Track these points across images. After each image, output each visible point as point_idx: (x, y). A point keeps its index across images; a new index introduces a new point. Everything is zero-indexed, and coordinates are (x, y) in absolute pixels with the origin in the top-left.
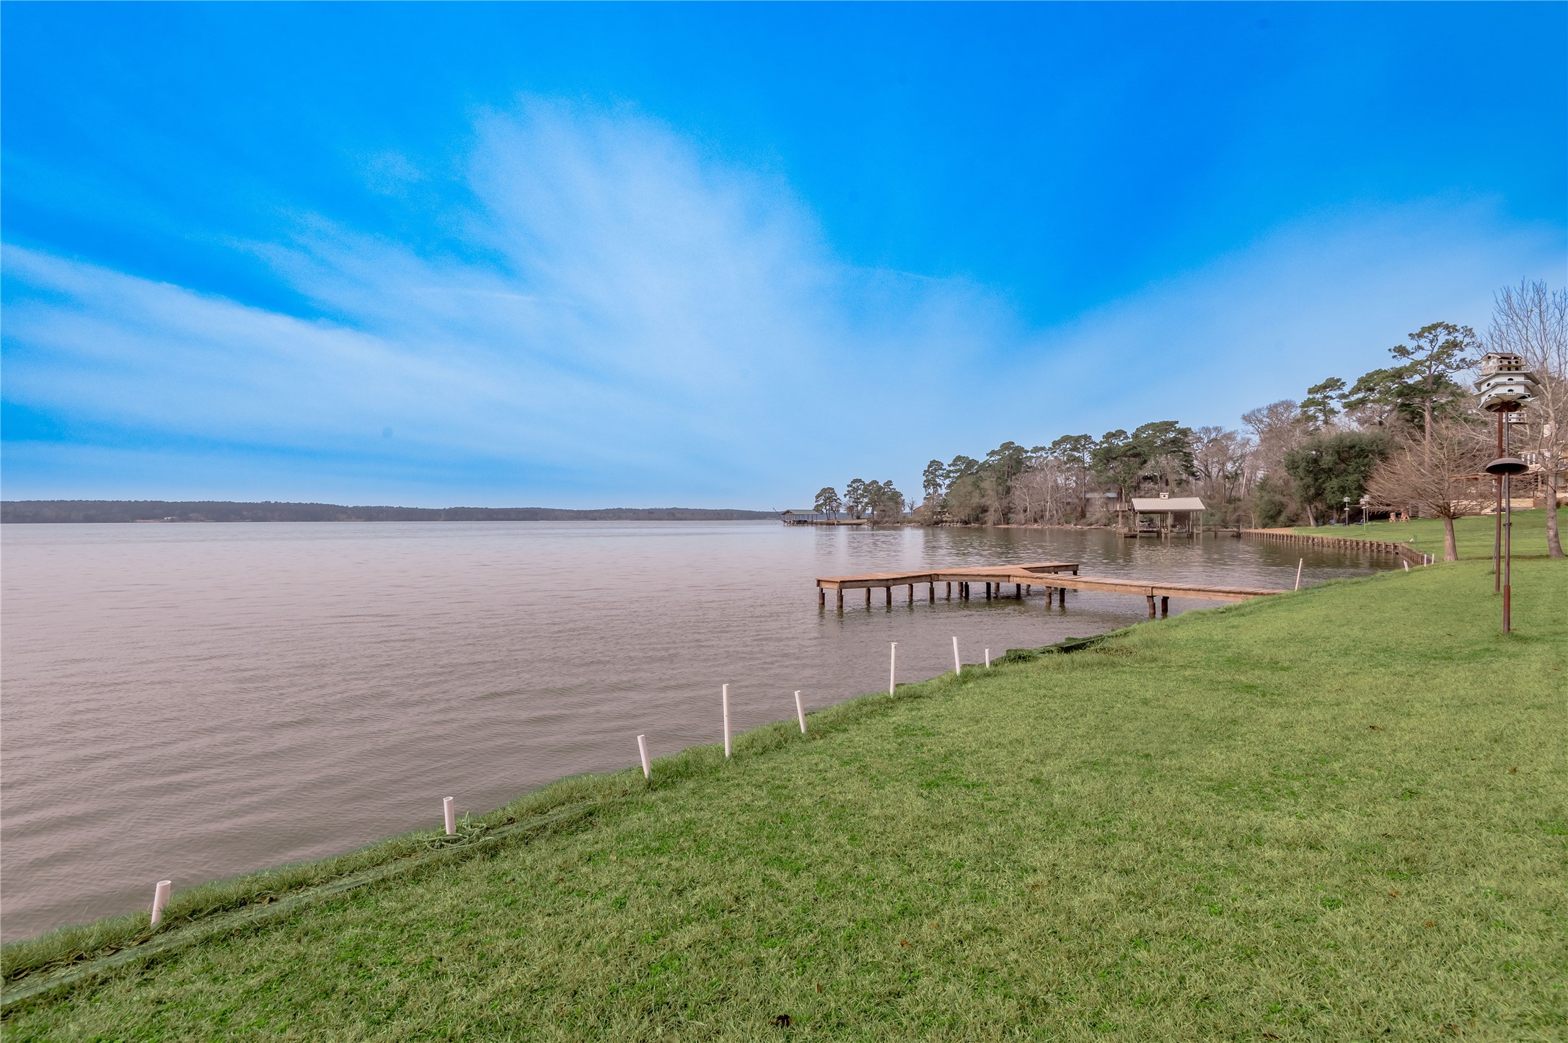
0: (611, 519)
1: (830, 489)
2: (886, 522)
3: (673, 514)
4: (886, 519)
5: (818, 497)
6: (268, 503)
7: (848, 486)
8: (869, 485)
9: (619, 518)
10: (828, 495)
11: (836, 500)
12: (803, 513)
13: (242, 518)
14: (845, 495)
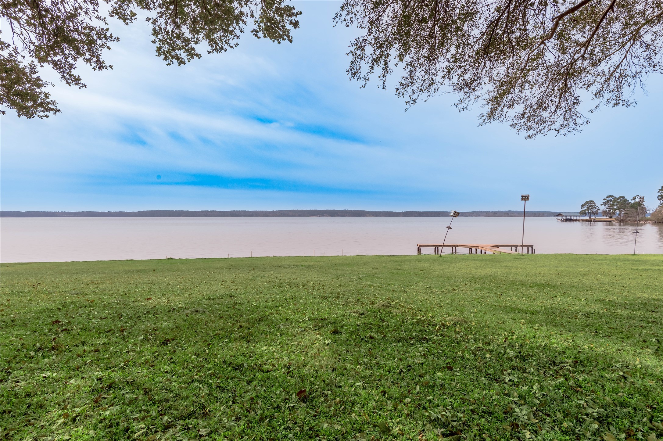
0: (475, 216)
1: (591, 201)
2: (629, 220)
3: (508, 214)
4: (629, 219)
5: (583, 206)
6: (345, 210)
7: (604, 200)
8: (618, 199)
9: (479, 216)
10: (590, 204)
11: (595, 208)
12: (574, 214)
13: (338, 216)
14: (601, 205)
